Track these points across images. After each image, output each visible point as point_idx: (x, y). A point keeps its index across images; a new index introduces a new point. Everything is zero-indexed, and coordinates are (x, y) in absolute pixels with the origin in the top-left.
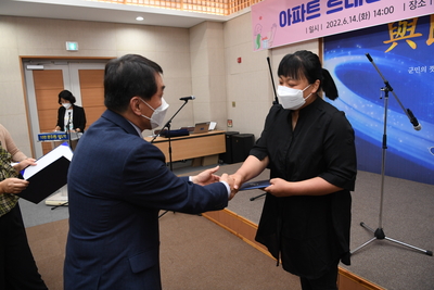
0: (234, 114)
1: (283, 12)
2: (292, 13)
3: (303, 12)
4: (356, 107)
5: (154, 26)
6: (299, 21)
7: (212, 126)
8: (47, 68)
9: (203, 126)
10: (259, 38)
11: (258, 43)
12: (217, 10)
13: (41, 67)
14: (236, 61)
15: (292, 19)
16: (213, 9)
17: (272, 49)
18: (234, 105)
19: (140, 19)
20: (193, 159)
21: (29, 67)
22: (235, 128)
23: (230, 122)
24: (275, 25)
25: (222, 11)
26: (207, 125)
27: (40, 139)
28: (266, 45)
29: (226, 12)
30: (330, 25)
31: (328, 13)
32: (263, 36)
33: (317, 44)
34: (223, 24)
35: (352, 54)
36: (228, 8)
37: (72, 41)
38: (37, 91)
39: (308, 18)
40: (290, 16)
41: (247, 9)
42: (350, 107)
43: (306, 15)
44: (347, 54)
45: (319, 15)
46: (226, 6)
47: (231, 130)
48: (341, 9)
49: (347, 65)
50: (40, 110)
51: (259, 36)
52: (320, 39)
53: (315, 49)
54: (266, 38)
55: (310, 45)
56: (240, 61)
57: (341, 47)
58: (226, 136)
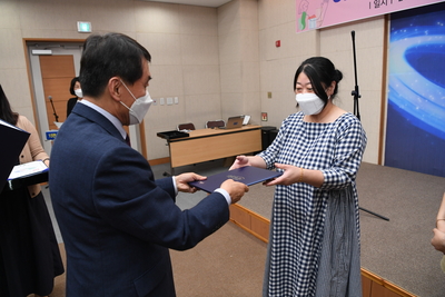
0: (268, 106)
4: (432, 98)
5: (179, 4)
7: (246, 121)
8: (55, 54)
9: (237, 120)
10: (304, 18)
11: (303, 22)
13: (49, 52)
14: (274, 44)
17: (320, 30)
18: (270, 95)
20: (225, 159)
21: (35, 52)
22: (269, 123)
23: (265, 115)
26: (240, 119)
27: (48, 138)
28: (313, 25)
32: (309, 13)
33: (382, 22)
34: (257, 2)
35: (430, 33)
37: (84, 21)
38: (44, 79)
42: (425, 99)
44: (423, 34)
47: (265, 124)
50: (50, 102)
51: (304, 14)
52: (386, 17)
53: (379, 27)
54: (314, 16)
55: (372, 23)
56: (278, 44)
57: (415, 25)
58: (262, 131)
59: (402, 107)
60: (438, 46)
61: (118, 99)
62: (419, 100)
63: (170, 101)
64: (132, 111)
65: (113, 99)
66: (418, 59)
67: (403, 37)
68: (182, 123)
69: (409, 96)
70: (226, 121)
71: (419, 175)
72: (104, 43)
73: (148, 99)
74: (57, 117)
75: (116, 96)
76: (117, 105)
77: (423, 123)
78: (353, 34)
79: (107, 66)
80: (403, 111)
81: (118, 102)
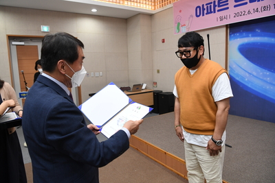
0: (157, 78)
1: (199, 7)
2: (205, 7)
3: (215, 6)
4: (255, 74)
5: (103, 16)
6: (211, 12)
7: (144, 87)
8: (27, 44)
9: (138, 87)
10: (179, 26)
11: (178, 28)
12: (147, 6)
13: (22, 43)
14: (161, 41)
15: (205, 12)
16: (145, 6)
18: (158, 72)
19: (94, 10)
21: (14, 43)
22: (159, 88)
23: (155, 83)
24: (192, 16)
25: (150, 7)
26: (141, 85)
27: (21, 97)
28: (184, 30)
29: (153, 8)
30: (236, 15)
31: (235, 6)
32: (182, 23)
33: (224, 29)
34: (151, 16)
35: (253, 36)
36: (155, 5)
37: (45, 25)
38: (19, 60)
39: (218, 11)
40: (204, 9)
41: (170, 6)
42: (250, 74)
43: (217, 8)
44: (248, 36)
45: (228, 8)
46: (153, 4)
47: (155, 89)
48: (246, 3)
49: (248, 44)
50: (22, 74)
51: (179, 24)
52: (227, 26)
53: (223, 32)
54: (184, 25)
55: (219, 30)
56: (163, 41)
57: (244, 31)
58: (154, 93)
59: (237, 79)
60: (257, 43)
61: (64, 73)
62: (247, 74)
63: (97, 74)
66: (246, 51)
67: (237, 37)
69: (242, 73)
70: (131, 87)
71: (248, 119)
72: (53, 40)
73: (83, 71)
74: (26, 84)
77: (250, 88)
78: (208, 36)
80: (238, 81)
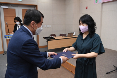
61: (33, 27)
64: (36, 31)
65: (32, 27)
68: (52, 34)
73: (42, 28)
75: (32, 26)
76: (32, 29)
79: (31, 18)
81: (33, 28)
